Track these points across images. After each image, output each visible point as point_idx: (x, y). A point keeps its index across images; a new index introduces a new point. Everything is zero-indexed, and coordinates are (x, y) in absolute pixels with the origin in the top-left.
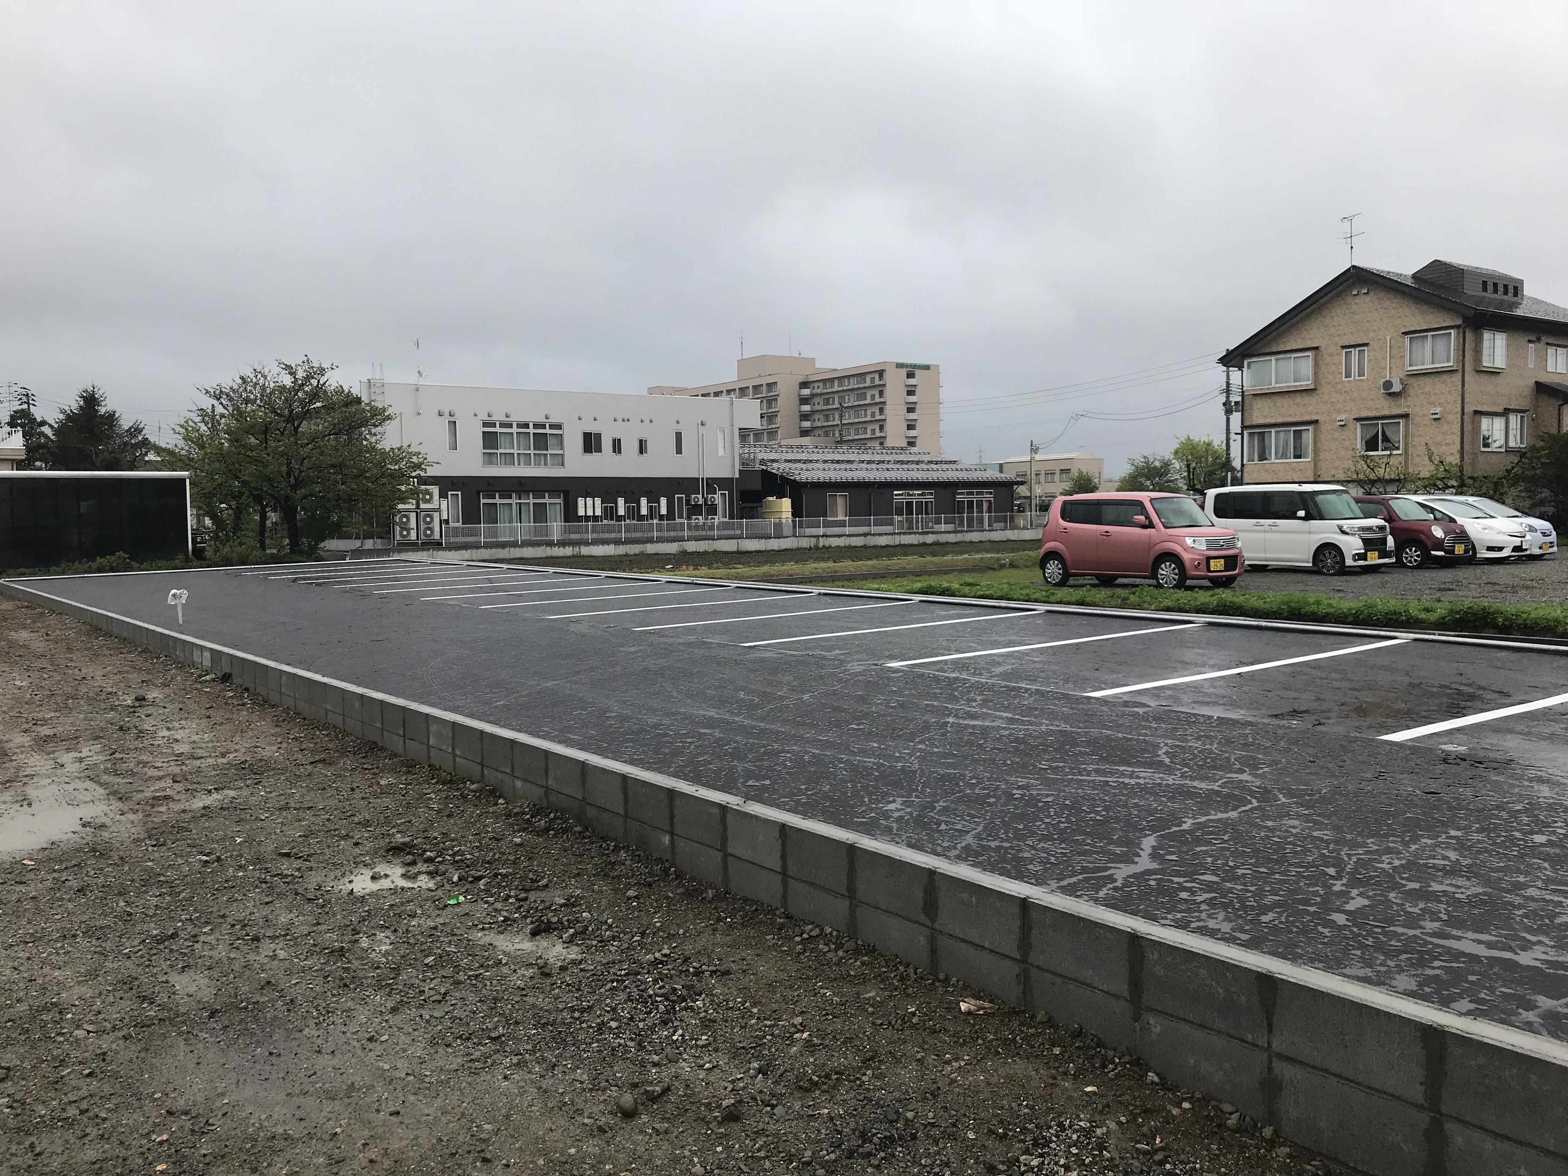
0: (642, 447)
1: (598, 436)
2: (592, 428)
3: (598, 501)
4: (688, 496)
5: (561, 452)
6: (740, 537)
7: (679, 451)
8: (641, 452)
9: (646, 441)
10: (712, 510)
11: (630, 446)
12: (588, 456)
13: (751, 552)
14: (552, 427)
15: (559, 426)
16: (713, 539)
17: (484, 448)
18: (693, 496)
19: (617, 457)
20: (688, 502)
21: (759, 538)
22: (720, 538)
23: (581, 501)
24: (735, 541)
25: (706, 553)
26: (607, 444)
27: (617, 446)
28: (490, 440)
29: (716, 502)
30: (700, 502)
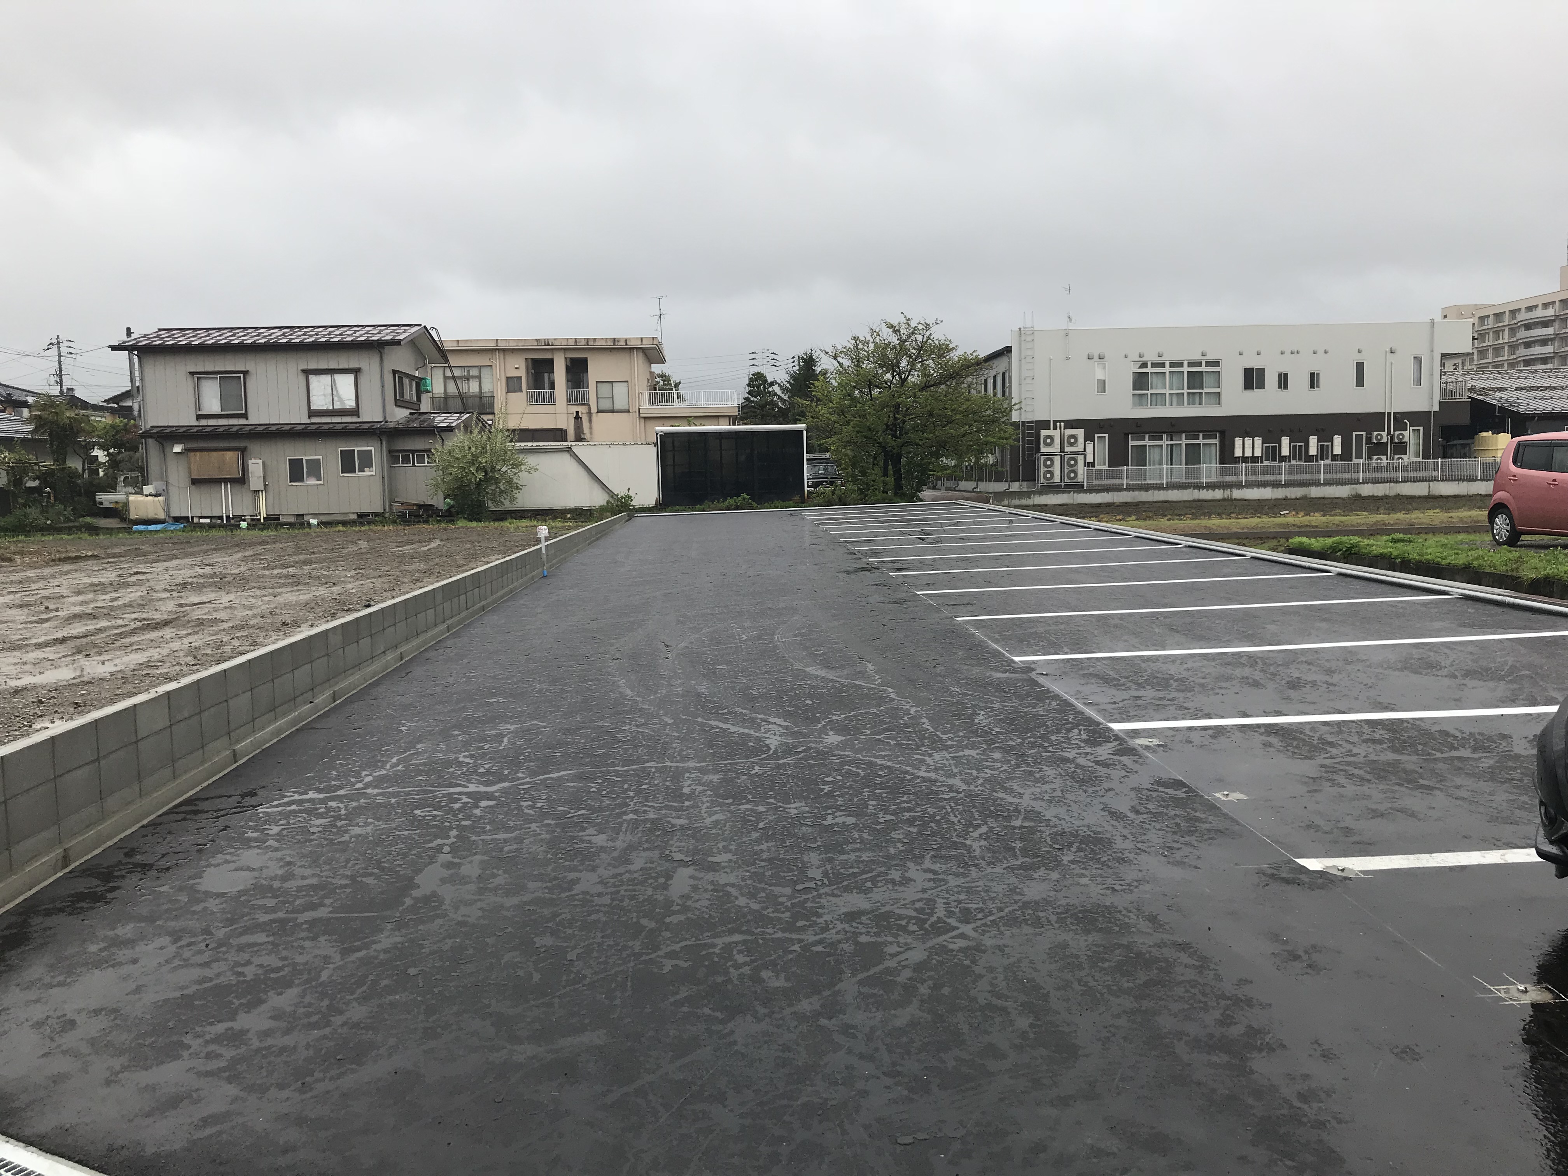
0: (1314, 380)
1: (1261, 371)
2: (1254, 363)
3: (1258, 441)
4: (1369, 434)
5: (1218, 390)
6: (1435, 479)
7: (1360, 382)
8: (1312, 386)
9: (1318, 374)
10: (1401, 448)
11: (1298, 381)
12: (1249, 393)
13: (1447, 497)
14: (1209, 364)
15: (1216, 363)
16: (1397, 482)
17: (1134, 390)
18: (1375, 433)
19: (1283, 393)
20: (1369, 440)
21: (1459, 480)
22: (1405, 480)
23: (1238, 441)
24: (1426, 484)
25: (1386, 497)
26: (1271, 380)
27: (1283, 381)
28: (1141, 381)
29: (1406, 439)
30: (1385, 440)
